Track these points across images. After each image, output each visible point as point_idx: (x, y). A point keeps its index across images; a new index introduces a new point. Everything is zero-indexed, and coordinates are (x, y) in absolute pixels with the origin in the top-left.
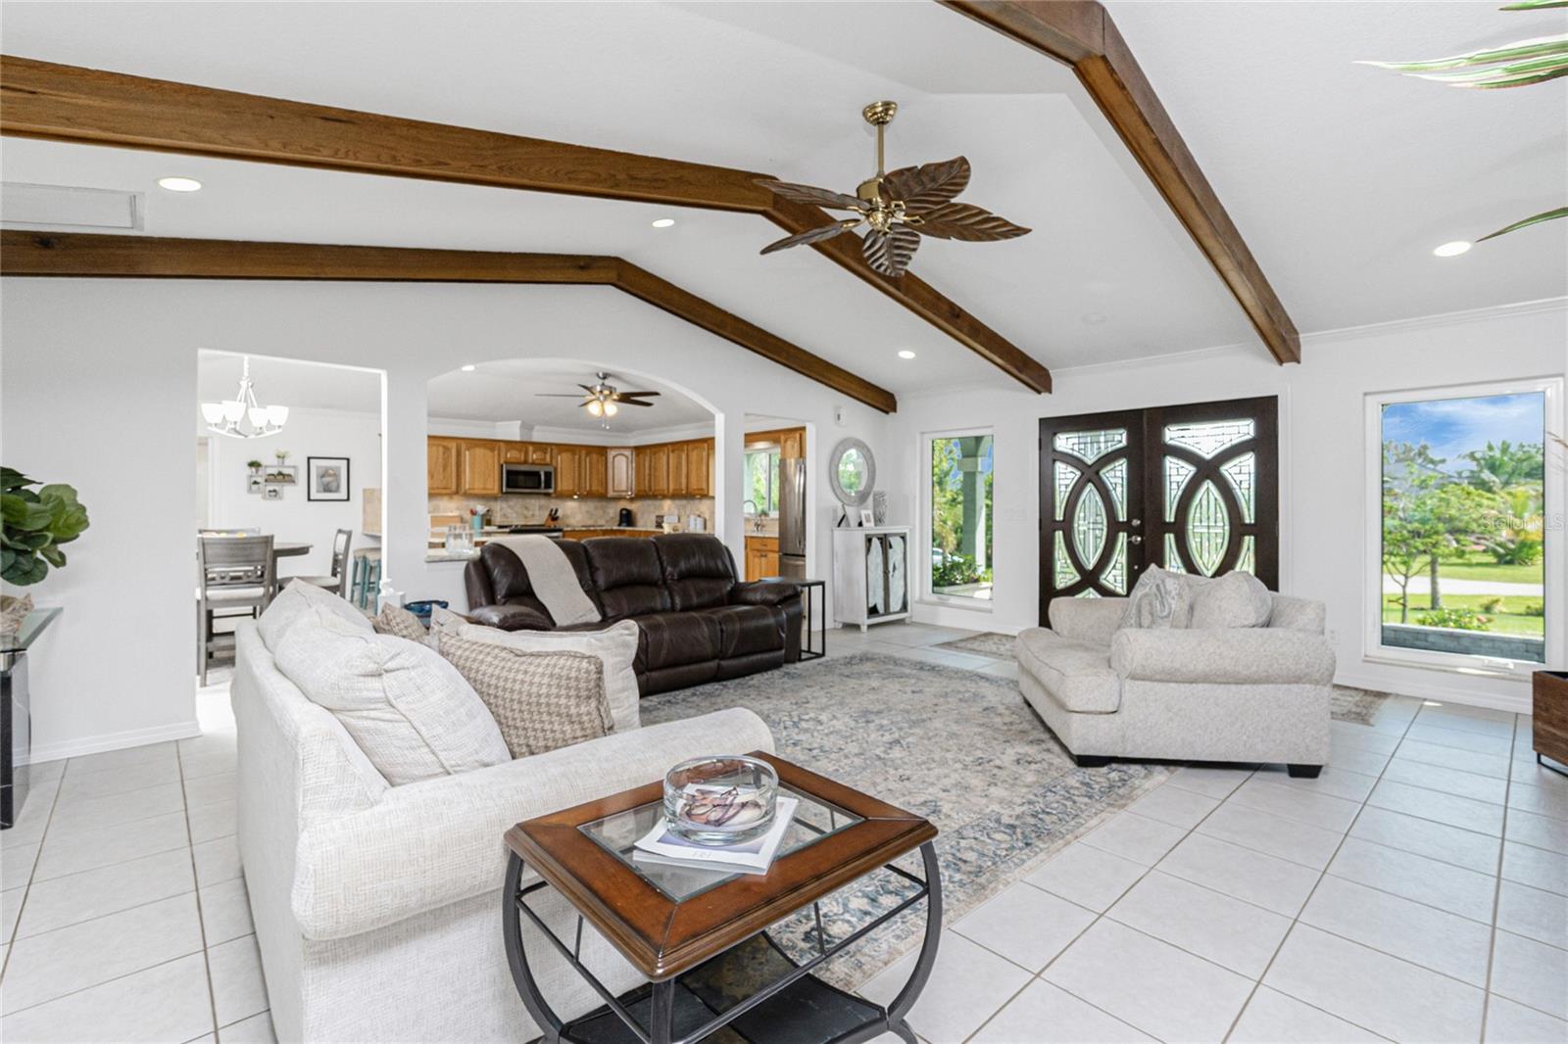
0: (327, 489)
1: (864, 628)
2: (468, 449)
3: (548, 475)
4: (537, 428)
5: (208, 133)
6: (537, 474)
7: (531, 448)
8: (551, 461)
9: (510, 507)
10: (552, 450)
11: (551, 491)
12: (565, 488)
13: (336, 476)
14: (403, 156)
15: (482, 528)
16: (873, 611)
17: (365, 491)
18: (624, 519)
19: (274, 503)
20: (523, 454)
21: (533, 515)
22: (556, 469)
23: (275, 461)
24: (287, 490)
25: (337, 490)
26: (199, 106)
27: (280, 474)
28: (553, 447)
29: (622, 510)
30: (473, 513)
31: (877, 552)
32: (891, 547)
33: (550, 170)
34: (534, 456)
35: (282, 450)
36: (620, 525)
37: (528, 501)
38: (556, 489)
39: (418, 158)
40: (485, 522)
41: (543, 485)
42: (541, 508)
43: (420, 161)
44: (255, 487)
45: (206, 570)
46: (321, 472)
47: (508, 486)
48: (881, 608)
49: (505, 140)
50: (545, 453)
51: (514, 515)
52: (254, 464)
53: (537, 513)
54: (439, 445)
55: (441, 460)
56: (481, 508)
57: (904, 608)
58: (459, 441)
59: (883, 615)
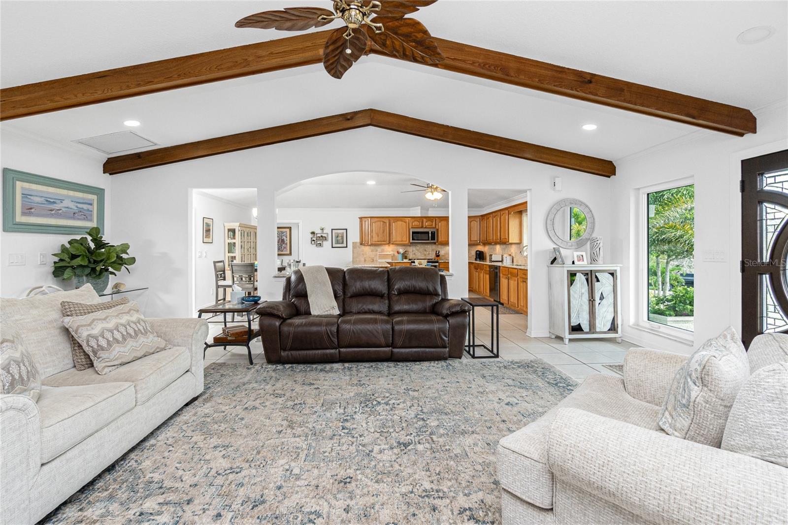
0: (337, 242)
1: (567, 341)
2: (394, 222)
3: (433, 234)
4: (430, 209)
5: (58, 98)
6: (428, 233)
7: (425, 220)
8: (435, 226)
9: (418, 250)
10: (436, 220)
11: (435, 241)
12: (443, 240)
13: (342, 237)
14: (132, 84)
15: (403, 260)
16: (577, 329)
17: (353, 243)
18: (477, 257)
19: (320, 248)
20: (421, 223)
21: (429, 254)
22: (437, 230)
23: (320, 231)
24: (325, 243)
25: (342, 243)
26: (53, 88)
27: (322, 236)
28: (437, 218)
29: (477, 251)
30: (398, 253)
31: (582, 284)
32: (598, 281)
33: (207, 68)
34: (426, 224)
35: (323, 227)
36: (476, 260)
37: (426, 246)
38: (437, 240)
39: (139, 83)
40: (404, 257)
41: (430, 239)
42: (433, 250)
43: (139, 84)
44: (313, 242)
45: (233, 276)
46: (337, 235)
47: (413, 239)
48: (585, 327)
49: (181, 60)
50: (432, 222)
51: (419, 254)
52: (313, 233)
53: (431, 253)
54: (380, 221)
55: (382, 229)
56: (401, 251)
57: (613, 328)
58: (390, 219)
59: (587, 333)
